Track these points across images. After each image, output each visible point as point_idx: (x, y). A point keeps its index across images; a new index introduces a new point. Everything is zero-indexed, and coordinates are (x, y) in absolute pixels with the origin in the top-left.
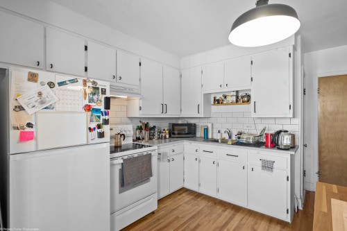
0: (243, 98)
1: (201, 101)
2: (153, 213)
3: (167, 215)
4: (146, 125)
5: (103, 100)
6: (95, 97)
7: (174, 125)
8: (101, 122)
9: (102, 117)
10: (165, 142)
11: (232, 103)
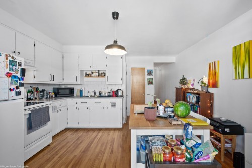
0: (102, 74)
1: (78, 75)
2: (49, 145)
3: (60, 143)
4: (37, 89)
5: (19, 70)
6: (14, 68)
7: (59, 89)
8: (18, 85)
9: (18, 81)
10: (52, 100)
11: (96, 76)
